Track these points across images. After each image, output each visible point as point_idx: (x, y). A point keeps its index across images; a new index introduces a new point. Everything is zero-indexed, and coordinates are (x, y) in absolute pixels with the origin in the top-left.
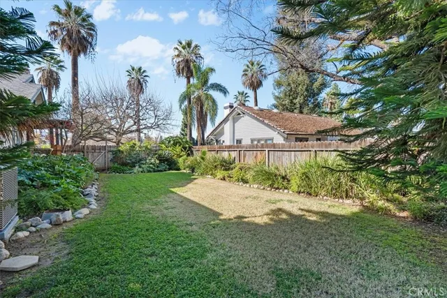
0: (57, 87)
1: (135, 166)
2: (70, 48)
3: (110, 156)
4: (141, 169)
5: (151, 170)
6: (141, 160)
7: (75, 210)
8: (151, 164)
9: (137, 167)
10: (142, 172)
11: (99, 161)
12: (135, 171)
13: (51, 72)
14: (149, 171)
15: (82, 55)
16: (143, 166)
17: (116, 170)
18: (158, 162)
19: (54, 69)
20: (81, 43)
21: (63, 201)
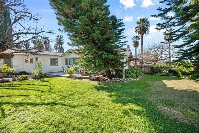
0: (138, 46)
1: (158, 73)
2: (141, 33)
3: (150, 69)
4: (160, 74)
5: (165, 75)
6: (161, 71)
7: (134, 79)
8: (165, 73)
9: (158, 74)
10: (160, 75)
11: (146, 70)
12: (157, 75)
13: (136, 41)
14: (164, 75)
15: (145, 34)
16: (161, 73)
17: (151, 74)
18: (168, 72)
19: (137, 40)
20: (144, 31)
21: (132, 77)
